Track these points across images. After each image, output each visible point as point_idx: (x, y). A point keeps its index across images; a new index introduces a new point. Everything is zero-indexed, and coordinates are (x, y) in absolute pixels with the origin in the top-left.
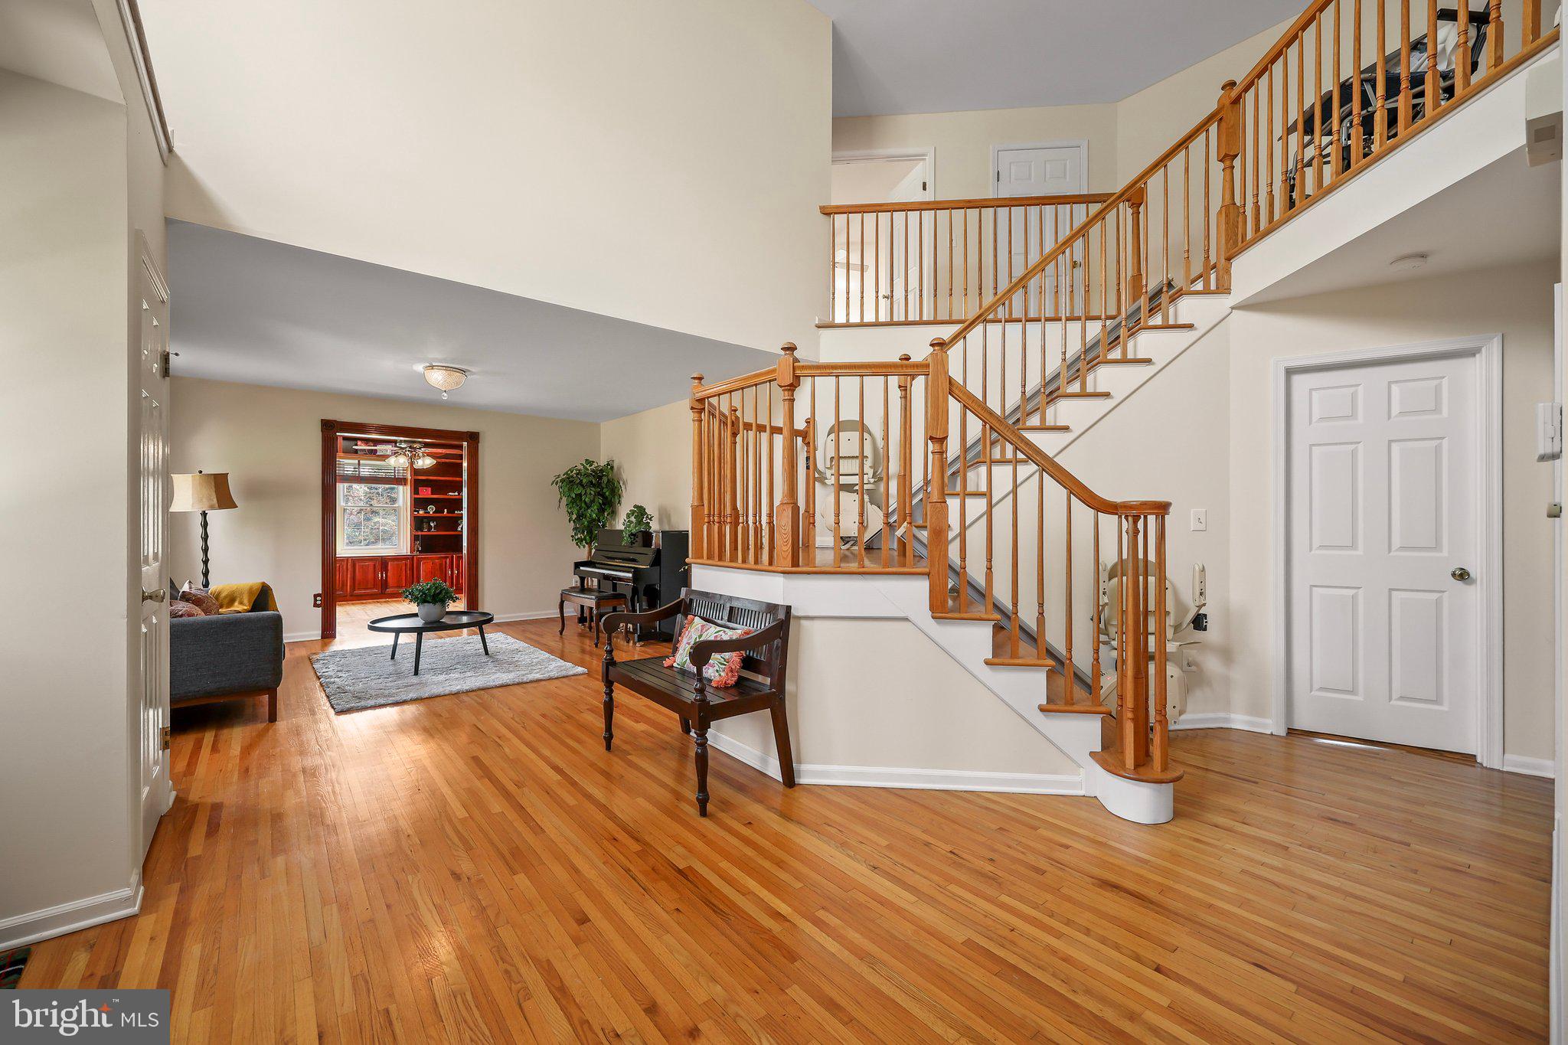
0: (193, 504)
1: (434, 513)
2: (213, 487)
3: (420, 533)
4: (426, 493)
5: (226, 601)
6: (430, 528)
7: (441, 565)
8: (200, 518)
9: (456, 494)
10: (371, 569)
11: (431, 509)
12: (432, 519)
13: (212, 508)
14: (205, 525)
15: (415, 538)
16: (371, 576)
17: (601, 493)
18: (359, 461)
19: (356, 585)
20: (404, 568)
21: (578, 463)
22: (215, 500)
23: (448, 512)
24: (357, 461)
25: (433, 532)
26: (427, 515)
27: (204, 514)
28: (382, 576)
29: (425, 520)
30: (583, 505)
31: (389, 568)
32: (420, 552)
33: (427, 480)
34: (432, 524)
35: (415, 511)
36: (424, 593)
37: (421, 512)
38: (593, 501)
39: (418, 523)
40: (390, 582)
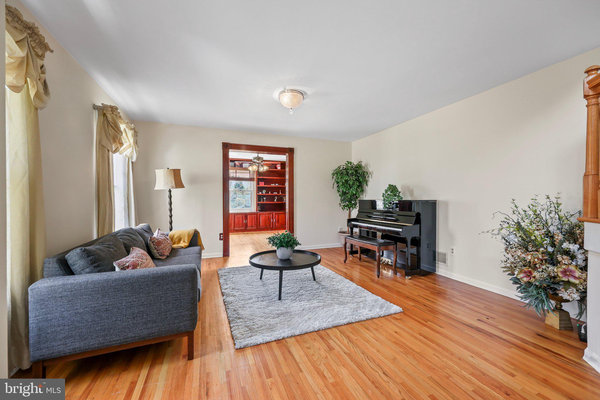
0: (164, 185)
1: (265, 193)
2: (173, 176)
3: (260, 203)
4: (262, 184)
5: (177, 240)
6: (263, 200)
7: (268, 217)
8: (168, 193)
9: (274, 185)
10: (241, 219)
11: (264, 191)
12: (264, 196)
13: (173, 188)
14: (170, 197)
15: (258, 205)
16: (241, 222)
17: (357, 179)
18: (236, 171)
19: (236, 225)
20: (254, 218)
21: (342, 163)
22: (174, 183)
23: (271, 193)
24: (235, 171)
25: (265, 202)
26: (263, 194)
27: (170, 191)
28: (245, 222)
29: (261, 197)
30: (348, 186)
31: (248, 218)
32: (260, 211)
33: (263, 178)
34: (264, 199)
35: (258, 193)
36: (281, 241)
37: (260, 193)
38: (353, 184)
39: (259, 198)
40: (249, 224)
